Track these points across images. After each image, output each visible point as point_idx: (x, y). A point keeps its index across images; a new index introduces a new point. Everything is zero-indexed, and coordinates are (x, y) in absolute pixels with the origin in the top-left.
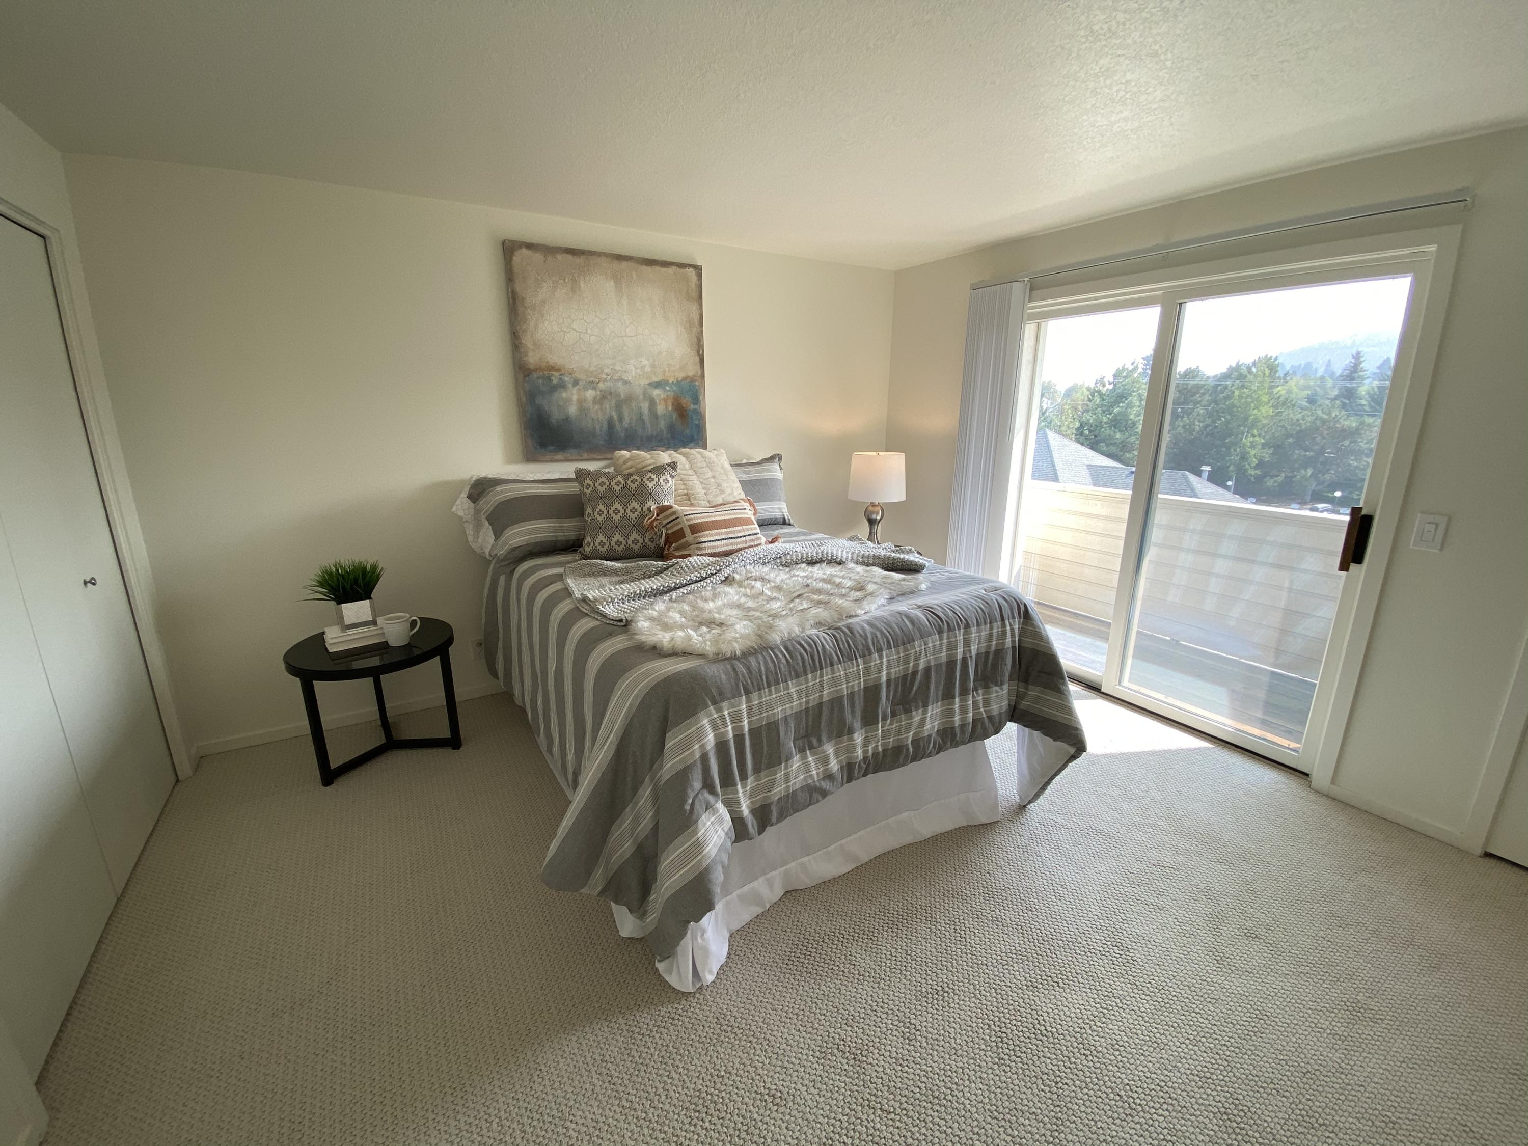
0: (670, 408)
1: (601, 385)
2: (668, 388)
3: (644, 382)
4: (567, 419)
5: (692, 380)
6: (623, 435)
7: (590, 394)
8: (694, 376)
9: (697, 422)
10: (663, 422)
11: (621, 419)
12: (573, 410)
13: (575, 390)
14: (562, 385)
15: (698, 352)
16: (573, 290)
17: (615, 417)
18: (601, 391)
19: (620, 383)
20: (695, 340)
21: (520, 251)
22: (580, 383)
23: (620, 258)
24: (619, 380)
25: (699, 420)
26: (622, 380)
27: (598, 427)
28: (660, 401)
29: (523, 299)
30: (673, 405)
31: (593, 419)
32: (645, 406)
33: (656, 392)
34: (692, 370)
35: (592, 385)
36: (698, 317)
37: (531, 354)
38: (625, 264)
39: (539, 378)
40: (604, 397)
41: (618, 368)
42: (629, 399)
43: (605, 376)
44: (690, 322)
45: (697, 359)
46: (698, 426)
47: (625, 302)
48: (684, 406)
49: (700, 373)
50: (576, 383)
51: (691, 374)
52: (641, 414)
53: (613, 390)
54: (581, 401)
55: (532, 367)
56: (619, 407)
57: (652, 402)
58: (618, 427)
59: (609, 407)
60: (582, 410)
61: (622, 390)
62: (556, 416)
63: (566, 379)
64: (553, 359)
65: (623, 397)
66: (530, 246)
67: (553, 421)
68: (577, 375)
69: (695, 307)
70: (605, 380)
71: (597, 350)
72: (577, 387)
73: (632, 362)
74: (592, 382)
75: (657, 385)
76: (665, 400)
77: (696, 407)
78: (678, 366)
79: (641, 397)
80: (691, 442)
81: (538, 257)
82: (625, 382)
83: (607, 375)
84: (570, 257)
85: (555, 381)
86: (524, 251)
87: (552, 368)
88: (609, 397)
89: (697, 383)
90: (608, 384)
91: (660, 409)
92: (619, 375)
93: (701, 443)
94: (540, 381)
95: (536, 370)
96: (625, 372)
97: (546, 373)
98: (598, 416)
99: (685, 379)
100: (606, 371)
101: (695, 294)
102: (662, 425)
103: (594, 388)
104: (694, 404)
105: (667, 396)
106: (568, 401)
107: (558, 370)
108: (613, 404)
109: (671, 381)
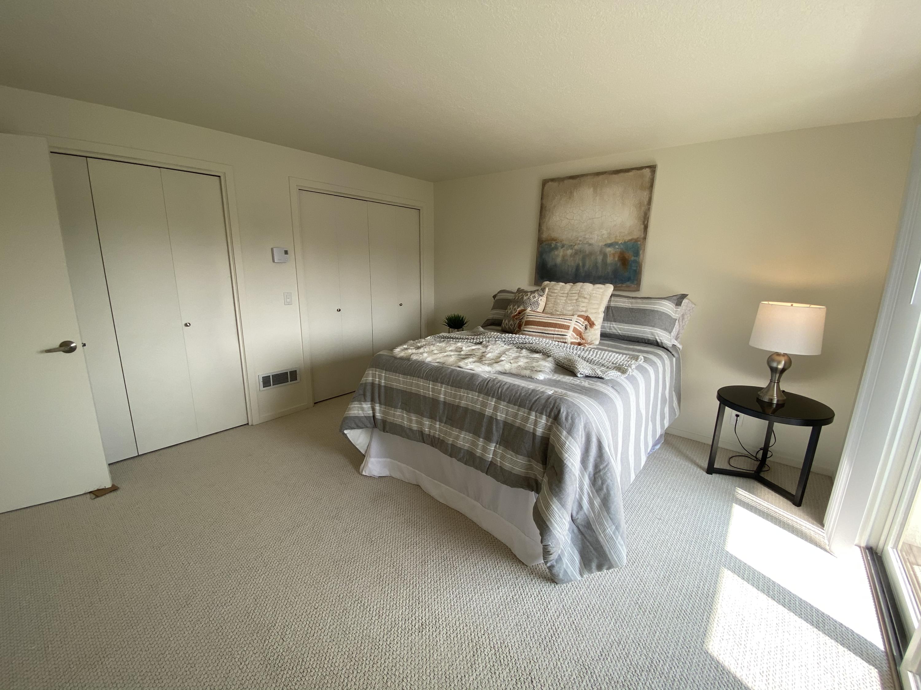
0: (617, 259)
1: (576, 247)
2: (617, 247)
3: (601, 244)
4: (556, 265)
5: (636, 240)
6: (583, 274)
7: (569, 252)
8: (638, 238)
9: (635, 268)
10: (609, 268)
11: (584, 266)
12: (559, 260)
13: (562, 250)
14: (556, 248)
15: (644, 222)
16: (570, 198)
17: (581, 264)
18: (575, 250)
19: (587, 245)
20: (643, 214)
21: (548, 184)
22: (565, 246)
23: (598, 174)
24: (586, 244)
25: (637, 267)
26: (588, 243)
27: (570, 270)
28: (610, 255)
29: (545, 207)
30: (619, 257)
31: (568, 265)
32: (600, 258)
33: (609, 250)
34: (637, 234)
35: (571, 247)
36: (647, 199)
37: (544, 233)
38: (601, 177)
39: (546, 245)
40: (576, 253)
41: (587, 237)
42: (591, 254)
43: (578, 242)
44: (641, 204)
45: (643, 226)
46: (635, 271)
47: (598, 198)
48: (627, 257)
49: (643, 236)
50: (563, 246)
51: (635, 237)
52: (596, 263)
53: (582, 249)
54: (563, 256)
55: (544, 239)
56: (584, 259)
57: (605, 255)
58: (581, 270)
59: (578, 260)
60: (564, 260)
61: (587, 249)
62: (550, 263)
63: (558, 244)
64: (554, 235)
65: (587, 253)
66: (553, 180)
67: (549, 266)
68: (565, 242)
69: (646, 194)
70: (579, 244)
71: (577, 228)
72: (564, 248)
73: (596, 232)
74: (571, 245)
75: (609, 245)
76: (614, 255)
77: (635, 258)
78: (627, 232)
79: (598, 252)
80: (628, 281)
81: (555, 184)
82: (590, 245)
83: (580, 241)
84: (571, 181)
85: (553, 246)
86: (550, 183)
87: (553, 239)
88: (579, 253)
89: (639, 243)
90: (580, 246)
91: (610, 260)
92: (587, 240)
93: (636, 282)
94: (546, 246)
95: (545, 241)
96: (591, 238)
97: (549, 242)
98: (571, 263)
99: (631, 240)
100: (580, 239)
101: (648, 185)
102: (609, 269)
103: (572, 249)
104: (634, 256)
105: (616, 252)
106: (558, 256)
107: (556, 240)
108: (581, 256)
109: (620, 243)
